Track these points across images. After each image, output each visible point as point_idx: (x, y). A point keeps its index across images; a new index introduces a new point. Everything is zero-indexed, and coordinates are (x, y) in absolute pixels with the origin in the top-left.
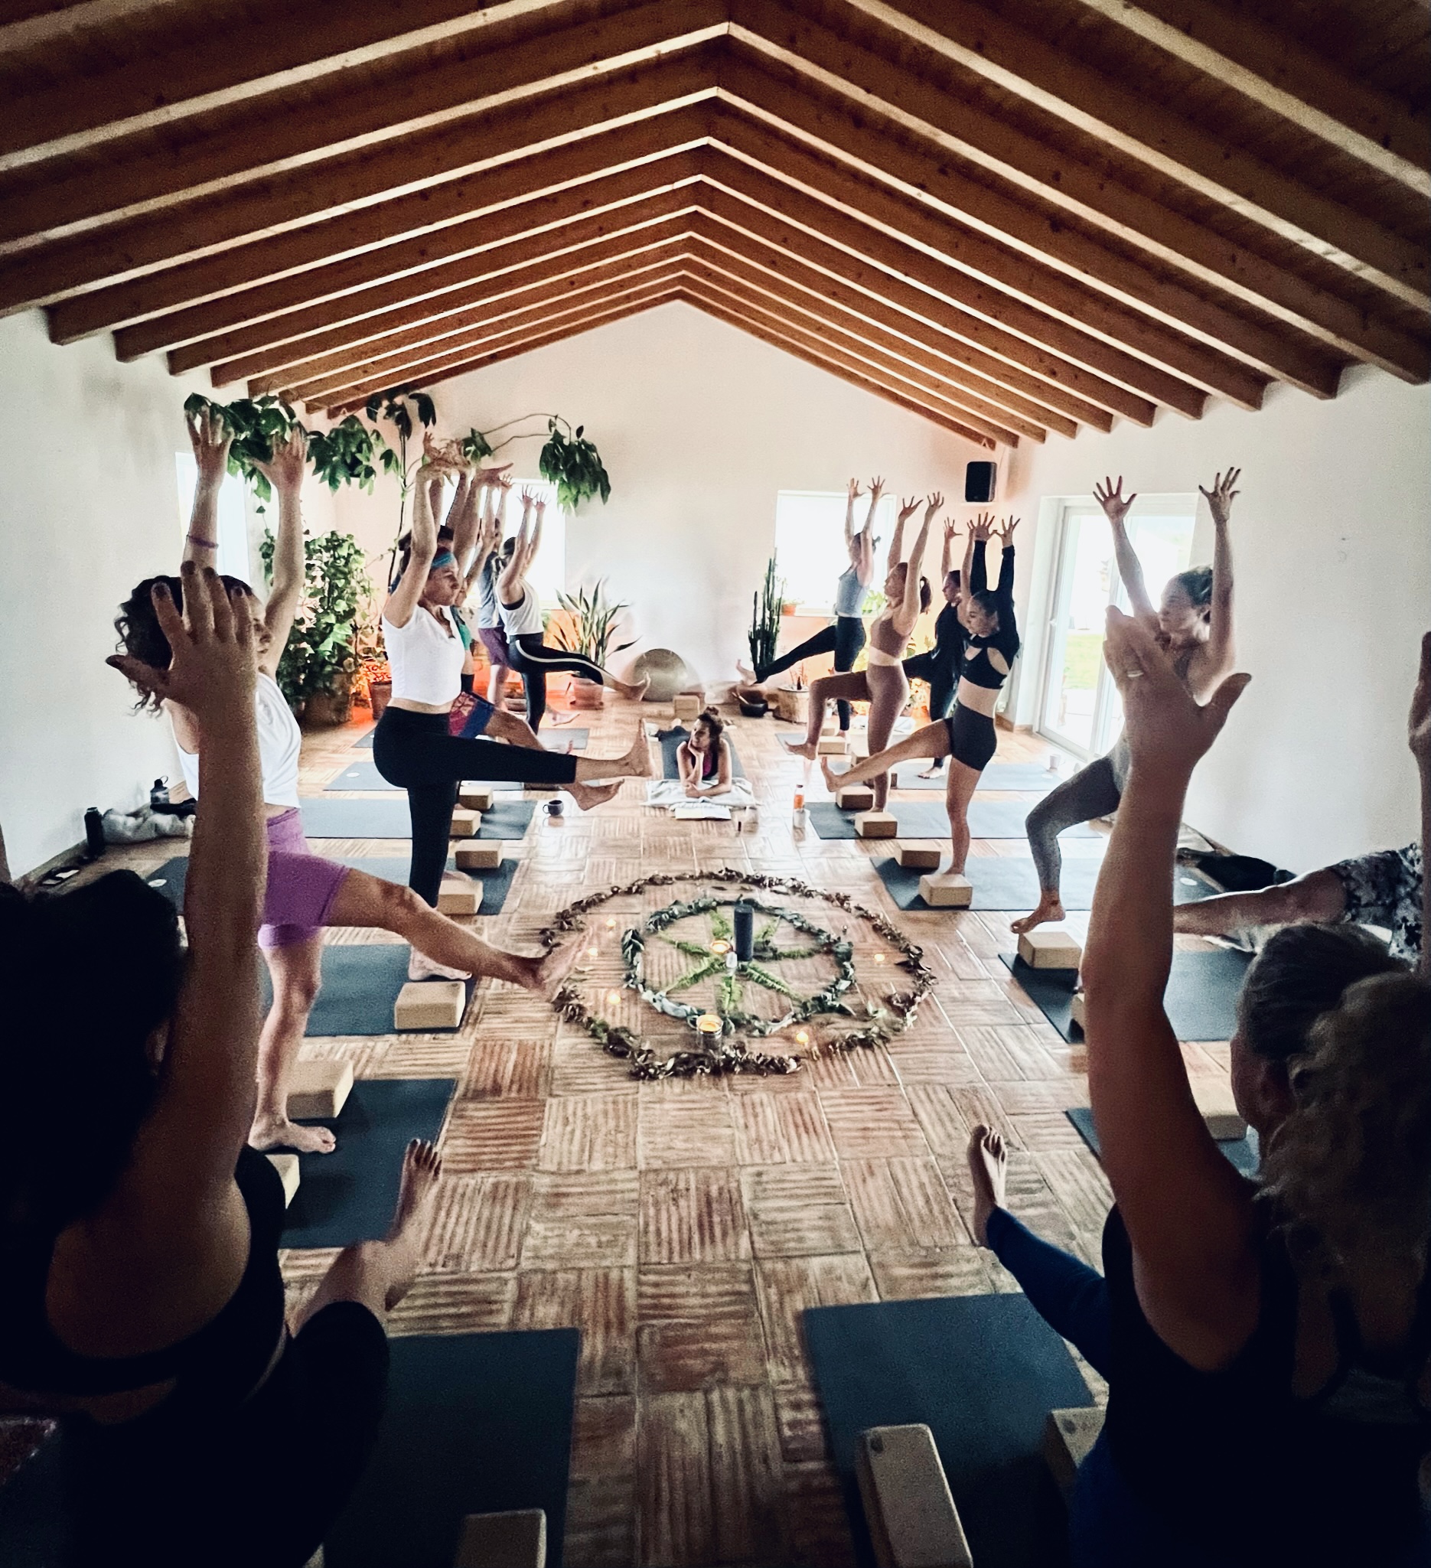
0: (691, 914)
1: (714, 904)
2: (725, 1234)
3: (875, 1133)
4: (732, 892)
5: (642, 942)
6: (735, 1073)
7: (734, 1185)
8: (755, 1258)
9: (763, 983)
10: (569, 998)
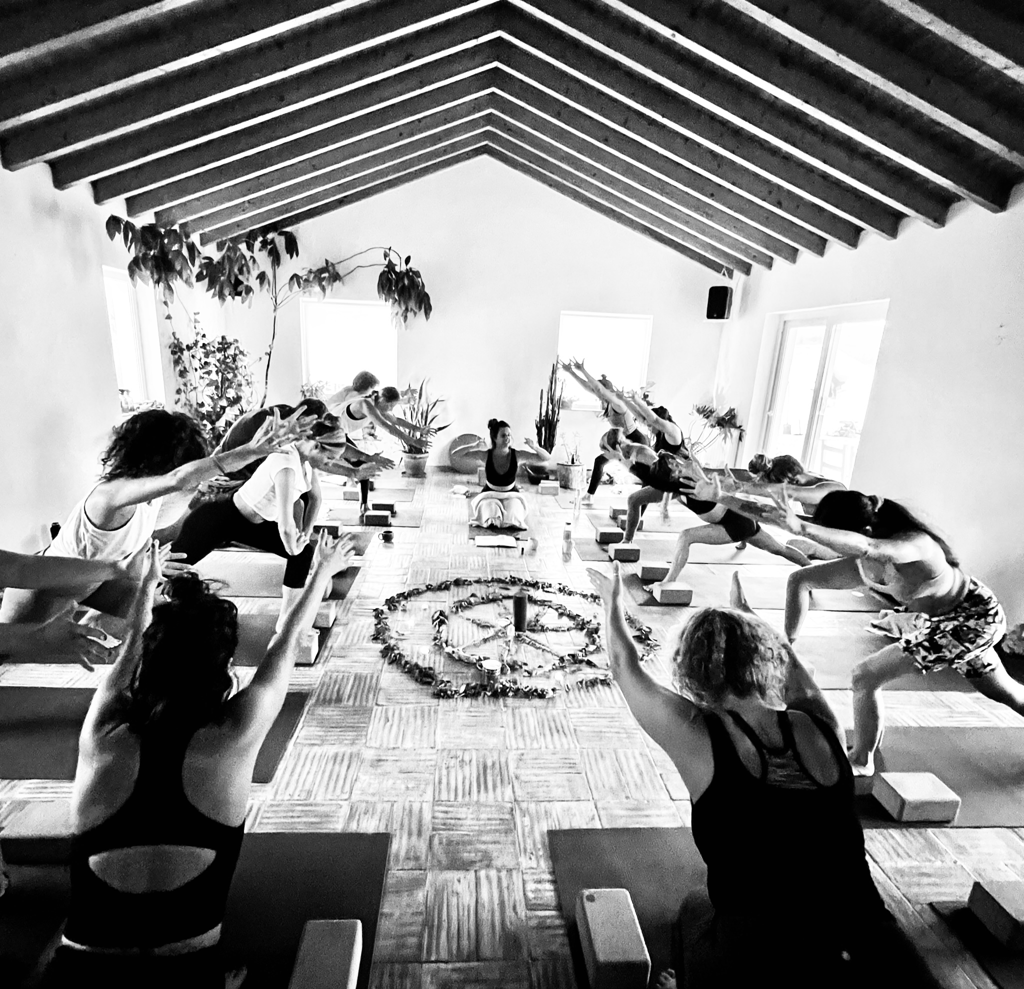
0: (483, 603)
1: (501, 597)
2: (495, 787)
3: (607, 735)
4: (514, 591)
5: (447, 618)
6: (508, 697)
7: (503, 760)
8: (515, 800)
9: (533, 645)
10: (393, 650)
